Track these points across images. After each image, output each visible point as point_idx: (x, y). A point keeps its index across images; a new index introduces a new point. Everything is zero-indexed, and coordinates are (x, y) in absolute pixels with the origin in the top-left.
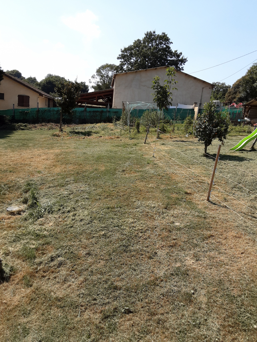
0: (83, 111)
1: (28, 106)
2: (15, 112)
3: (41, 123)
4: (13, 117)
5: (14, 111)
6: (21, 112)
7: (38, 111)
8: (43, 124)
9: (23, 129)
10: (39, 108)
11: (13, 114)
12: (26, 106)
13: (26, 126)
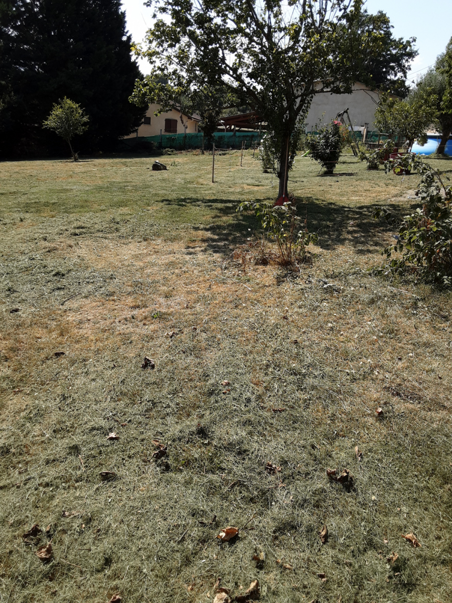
0: (232, 136)
1: (175, 131)
2: (163, 138)
3: (187, 149)
4: (160, 143)
5: (161, 137)
6: (168, 139)
7: (186, 136)
8: (190, 150)
9: (170, 155)
10: (186, 134)
11: (160, 141)
12: (173, 133)
13: (172, 151)
